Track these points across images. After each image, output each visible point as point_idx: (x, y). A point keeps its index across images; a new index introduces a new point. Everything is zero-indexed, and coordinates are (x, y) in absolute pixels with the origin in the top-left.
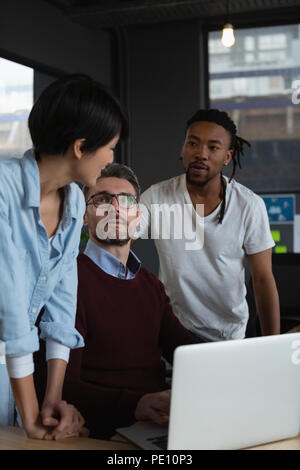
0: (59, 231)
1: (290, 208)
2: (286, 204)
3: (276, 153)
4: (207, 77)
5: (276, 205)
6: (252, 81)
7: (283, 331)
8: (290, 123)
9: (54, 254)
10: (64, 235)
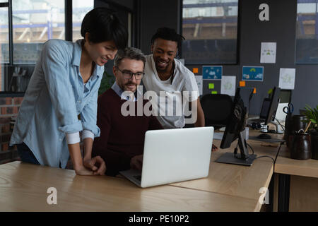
0: (90, 81)
1: (220, 72)
2: (218, 70)
3: (216, 46)
4: (182, 6)
5: (213, 71)
6: (208, 9)
7: (206, 126)
8: (224, 31)
9: (86, 90)
10: (92, 83)
